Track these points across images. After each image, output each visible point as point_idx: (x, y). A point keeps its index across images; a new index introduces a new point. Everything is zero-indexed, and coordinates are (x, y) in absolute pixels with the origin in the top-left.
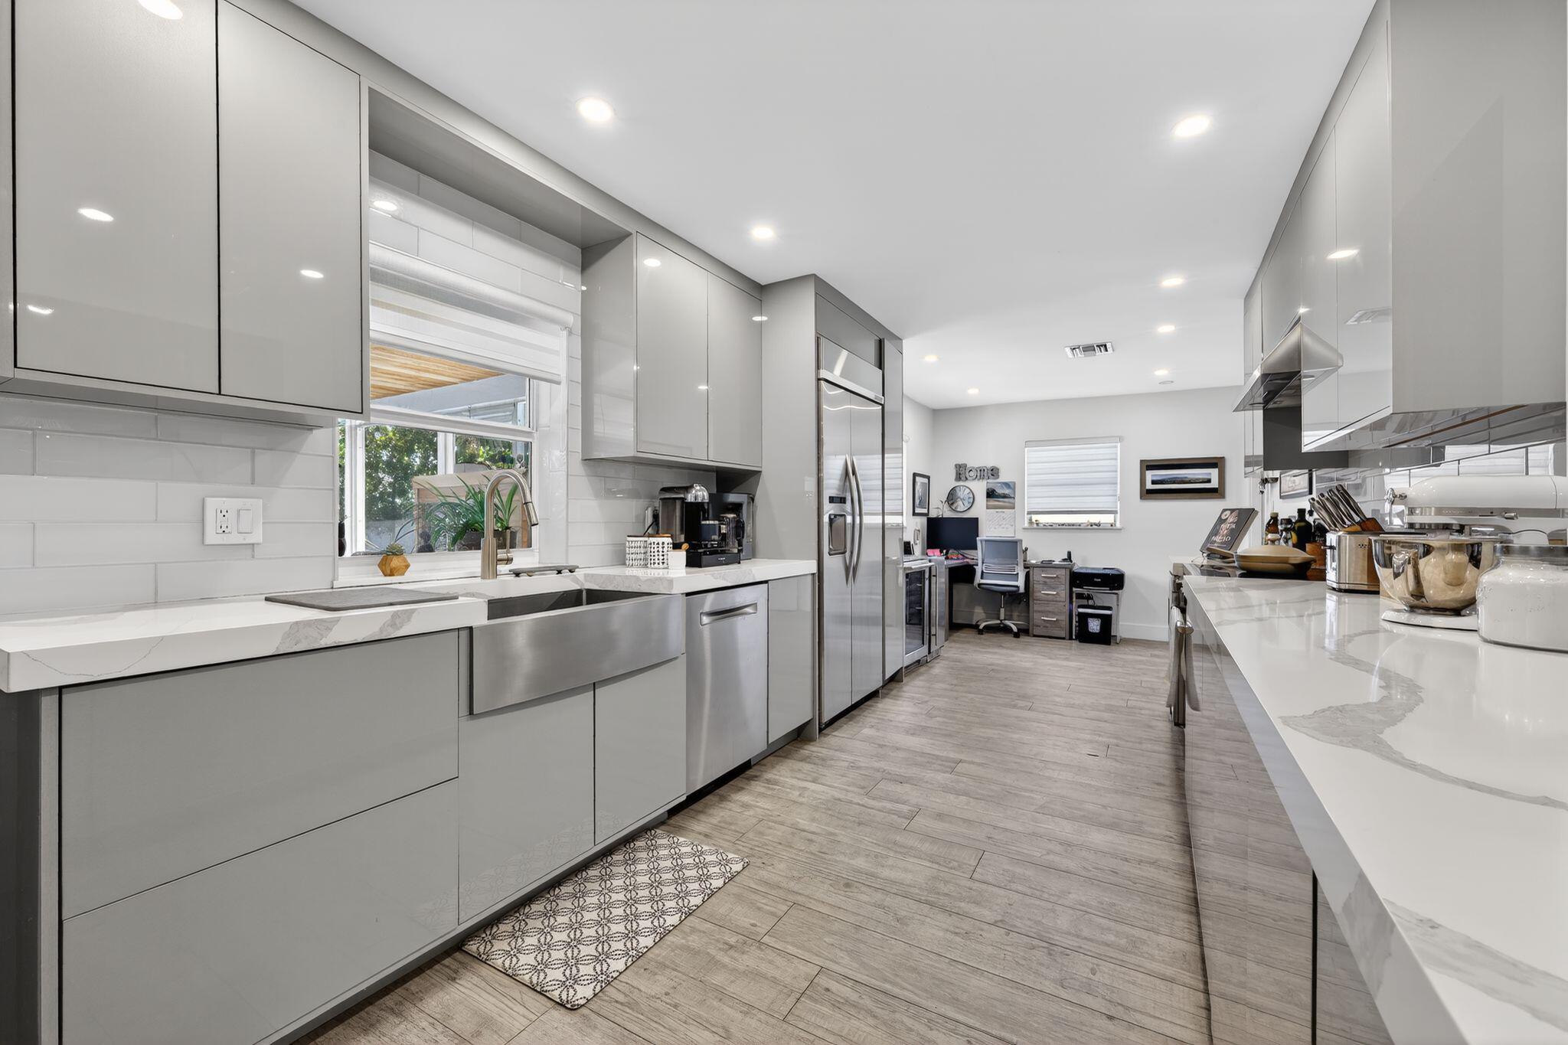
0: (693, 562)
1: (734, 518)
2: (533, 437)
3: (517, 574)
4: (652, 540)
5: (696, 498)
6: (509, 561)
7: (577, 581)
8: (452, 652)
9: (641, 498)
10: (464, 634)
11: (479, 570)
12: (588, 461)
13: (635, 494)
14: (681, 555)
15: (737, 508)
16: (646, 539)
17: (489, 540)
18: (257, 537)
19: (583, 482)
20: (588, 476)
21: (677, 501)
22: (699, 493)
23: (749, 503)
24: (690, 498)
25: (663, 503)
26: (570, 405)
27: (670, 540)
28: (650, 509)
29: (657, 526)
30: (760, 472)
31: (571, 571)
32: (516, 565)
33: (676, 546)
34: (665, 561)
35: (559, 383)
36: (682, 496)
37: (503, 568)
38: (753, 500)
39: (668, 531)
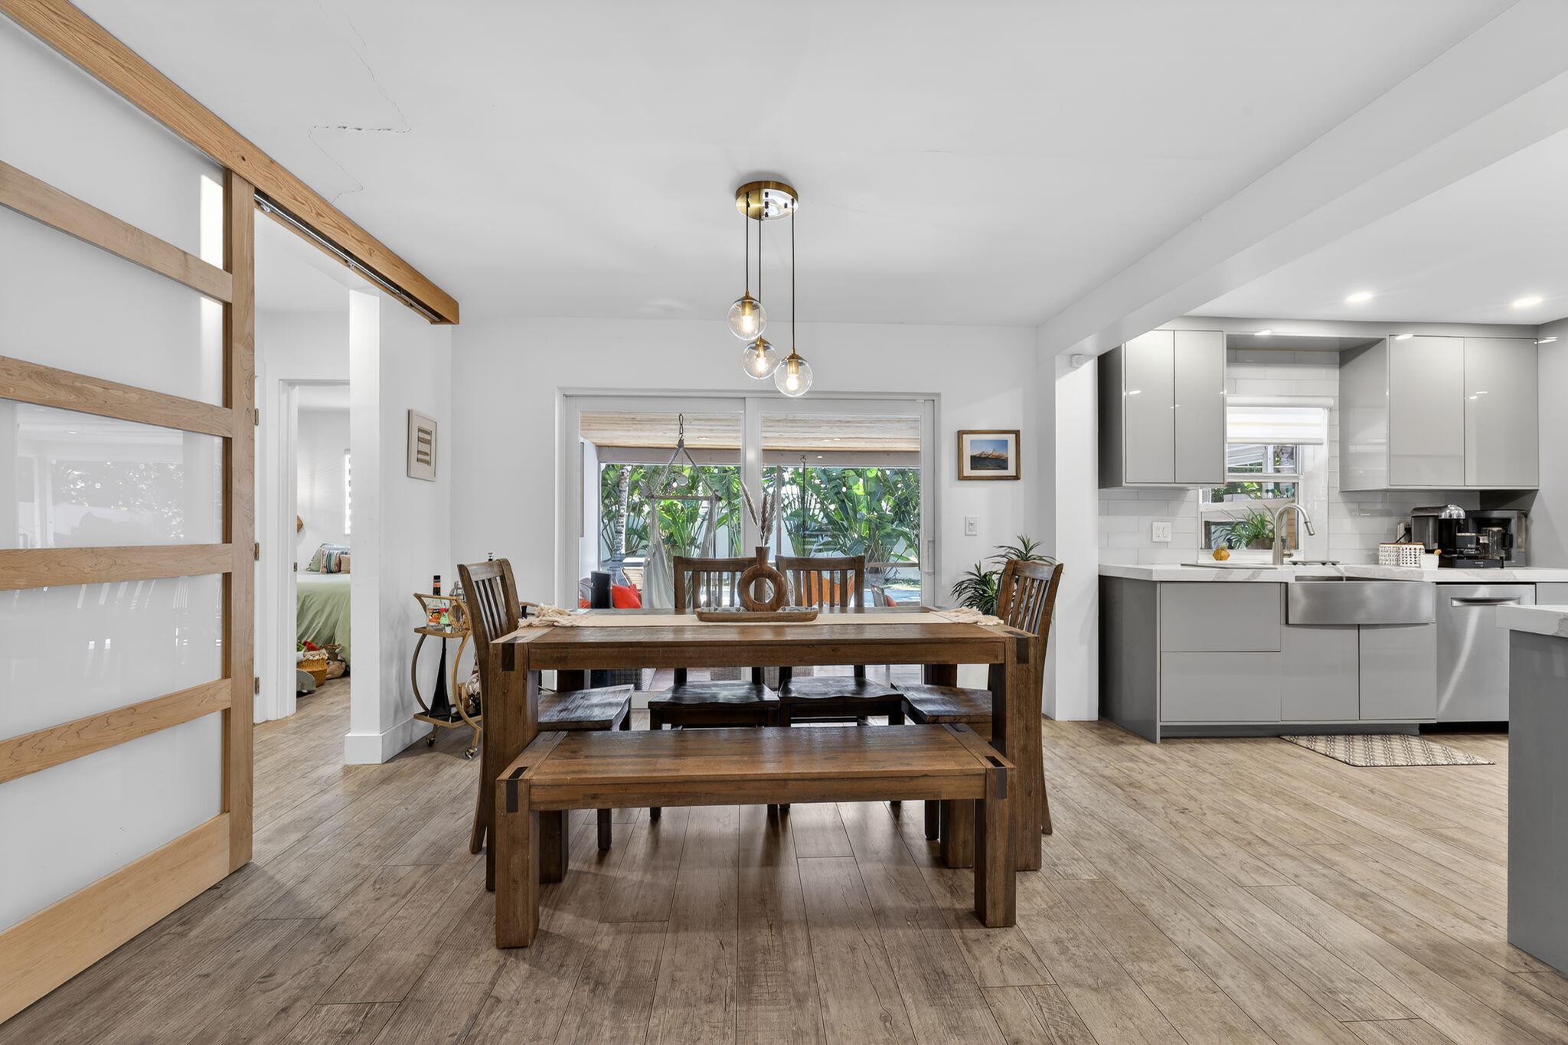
0: (1445, 563)
1: (1498, 531)
2: (1299, 479)
3: (1295, 563)
4: (1404, 546)
5: (1451, 516)
6: (1290, 555)
7: (1338, 570)
8: (1277, 593)
9: (1392, 515)
10: (1283, 585)
11: (1272, 560)
12: (1342, 492)
13: (1388, 513)
14: (1434, 558)
15: (1505, 523)
16: (1399, 546)
17: (1277, 543)
18: (1169, 539)
19: (1342, 509)
20: (1344, 502)
21: (1430, 518)
22: (1456, 512)
23: (1519, 518)
24: (1444, 515)
25: (1415, 520)
26: (1331, 457)
27: (1422, 547)
28: (1401, 524)
29: (1409, 536)
30: (1538, 490)
31: (1333, 564)
32: (1294, 559)
33: (1429, 551)
34: (1417, 562)
35: (1321, 444)
36: (1436, 514)
37: (1286, 560)
38: (1526, 516)
39: (1421, 540)
